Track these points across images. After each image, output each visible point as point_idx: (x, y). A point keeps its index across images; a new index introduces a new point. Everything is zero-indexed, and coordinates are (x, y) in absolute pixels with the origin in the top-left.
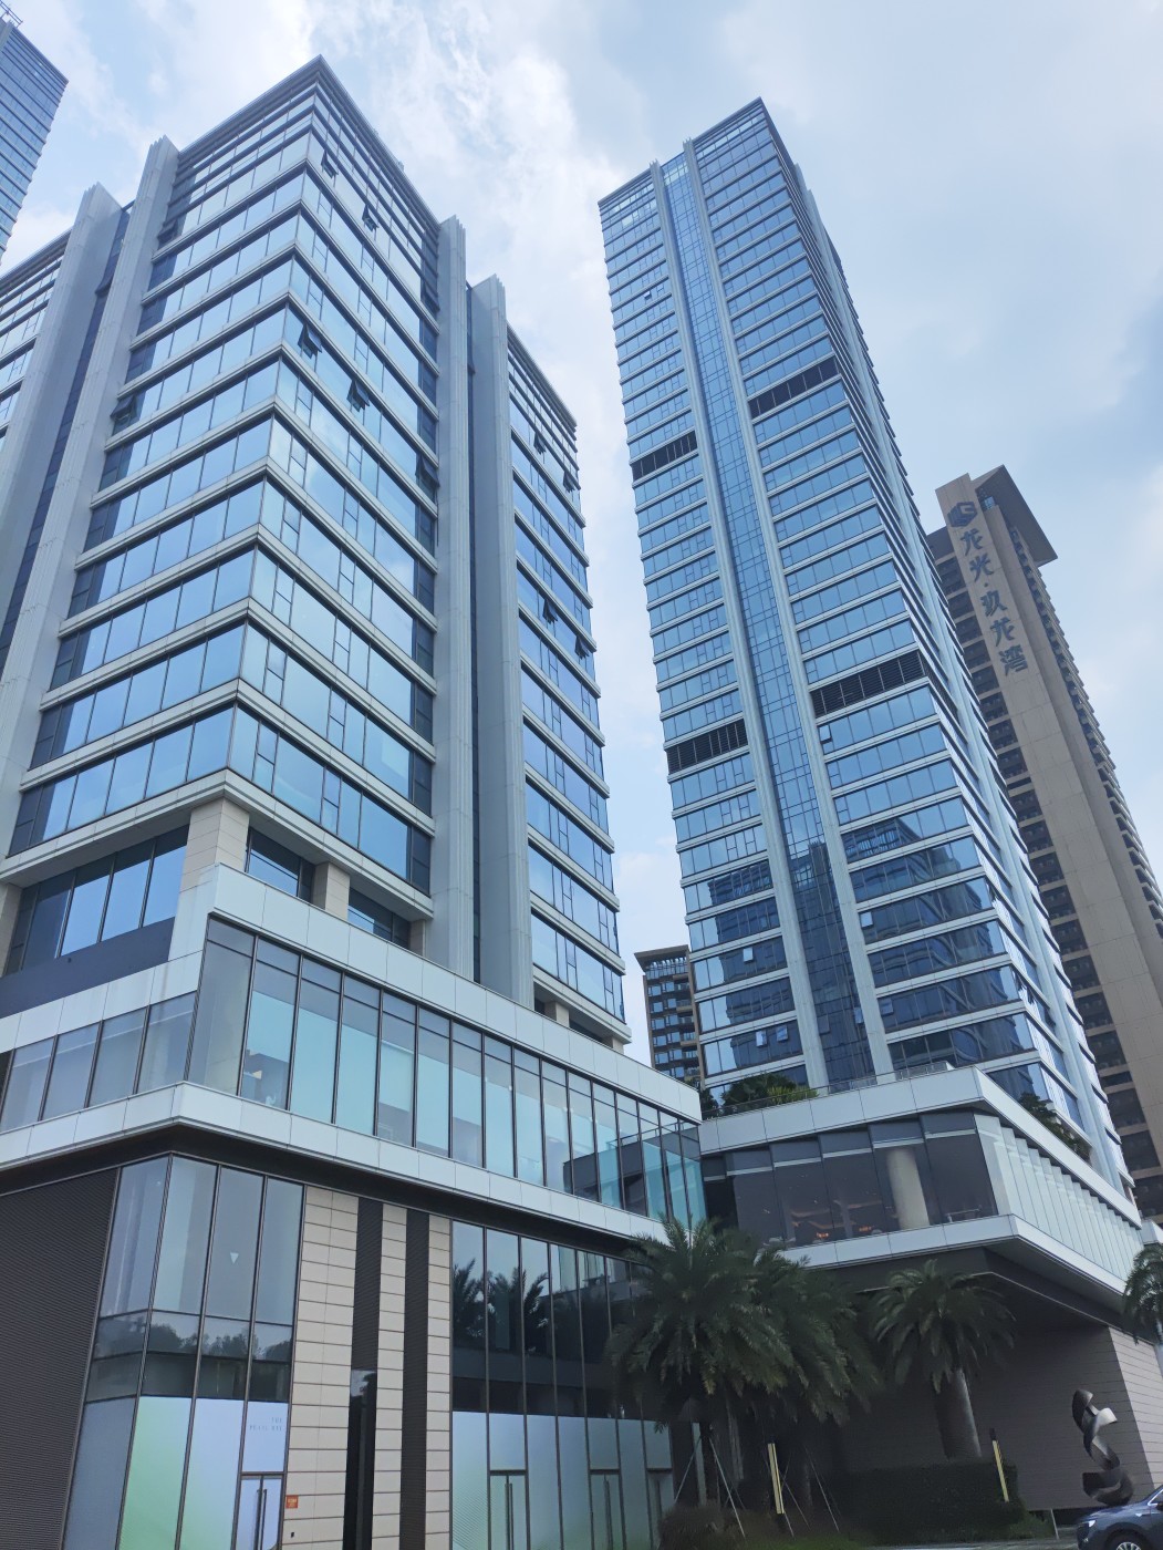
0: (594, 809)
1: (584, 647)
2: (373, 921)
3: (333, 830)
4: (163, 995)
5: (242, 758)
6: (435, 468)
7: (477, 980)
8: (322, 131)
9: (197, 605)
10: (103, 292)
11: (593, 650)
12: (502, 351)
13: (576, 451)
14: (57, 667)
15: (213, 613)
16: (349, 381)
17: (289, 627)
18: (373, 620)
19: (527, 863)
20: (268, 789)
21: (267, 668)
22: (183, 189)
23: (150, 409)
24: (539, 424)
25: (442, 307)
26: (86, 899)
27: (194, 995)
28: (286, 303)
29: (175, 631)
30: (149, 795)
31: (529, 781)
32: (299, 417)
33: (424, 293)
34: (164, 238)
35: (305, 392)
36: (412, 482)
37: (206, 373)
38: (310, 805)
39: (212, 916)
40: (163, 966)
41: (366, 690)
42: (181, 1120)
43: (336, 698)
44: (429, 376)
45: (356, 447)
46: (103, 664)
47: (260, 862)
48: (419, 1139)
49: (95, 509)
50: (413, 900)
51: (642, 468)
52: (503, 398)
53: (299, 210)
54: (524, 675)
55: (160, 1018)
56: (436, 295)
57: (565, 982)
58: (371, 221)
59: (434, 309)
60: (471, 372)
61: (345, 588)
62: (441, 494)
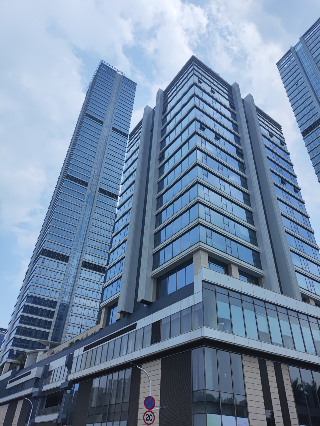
0: (310, 238)
1: (297, 189)
2: (247, 278)
3: (231, 254)
4: (194, 303)
5: (203, 238)
6: (241, 150)
7: (282, 293)
8: (196, 73)
9: (185, 201)
10: (152, 131)
11: (300, 190)
12: (255, 113)
13: (283, 134)
14: (156, 223)
15: (190, 202)
16: (214, 134)
17: (209, 202)
18: (231, 195)
19: (291, 257)
20: (211, 245)
21: (205, 214)
22: (166, 100)
23: (167, 156)
24: (270, 130)
25: (236, 107)
26: (172, 279)
27: (202, 303)
28: (195, 119)
29: (181, 208)
30: (182, 251)
31: (286, 232)
32: (203, 147)
33: (230, 105)
34: (163, 113)
35: (203, 140)
36: (235, 155)
37: (178, 143)
38: (223, 248)
39: (203, 281)
40: (193, 295)
41: (233, 214)
42: (205, 337)
43: (225, 218)
44: (235, 126)
45: (219, 151)
46: (166, 220)
47: (212, 265)
48: (273, 341)
49: (158, 183)
50: (257, 271)
51: (305, 133)
52: (257, 125)
53: (195, 95)
54: (279, 202)
55: (195, 309)
56: (234, 104)
57: (311, 291)
58: (213, 91)
59: (233, 108)
60: (247, 121)
61: (222, 188)
62: (244, 157)
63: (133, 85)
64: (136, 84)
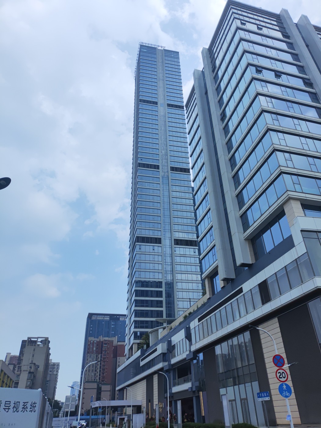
4: (298, 256)
5: (290, 186)
6: (309, 80)
8: (237, 16)
9: (260, 153)
10: (206, 93)
12: (314, 33)
14: (235, 184)
15: (265, 153)
16: (273, 73)
17: (287, 146)
18: (310, 132)
20: (301, 192)
21: (286, 160)
22: (212, 57)
23: (228, 114)
25: (290, 35)
26: (266, 236)
27: (306, 253)
28: (249, 65)
29: (258, 162)
30: (270, 206)
32: (265, 91)
33: (283, 36)
34: (213, 71)
35: (263, 83)
36: (304, 88)
37: (237, 96)
38: (315, 191)
39: (302, 231)
40: (295, 248)
41: (317, 152)
42: (318, 287)
43: (309, 158)
44: (295, 56)
45: (283, 88)
46: (245, 179)
47: (308, 212)
49: (227, 144)
53: (241, 39)
55: (300, 262)
56: (287, 33)
58: (260, 28)
59: (288, 37)
60: (307, 46)
61: (298, 128)
62: (314, 86)
63: (176, 55)
64: (178, 53)
